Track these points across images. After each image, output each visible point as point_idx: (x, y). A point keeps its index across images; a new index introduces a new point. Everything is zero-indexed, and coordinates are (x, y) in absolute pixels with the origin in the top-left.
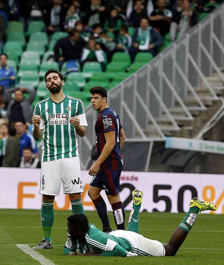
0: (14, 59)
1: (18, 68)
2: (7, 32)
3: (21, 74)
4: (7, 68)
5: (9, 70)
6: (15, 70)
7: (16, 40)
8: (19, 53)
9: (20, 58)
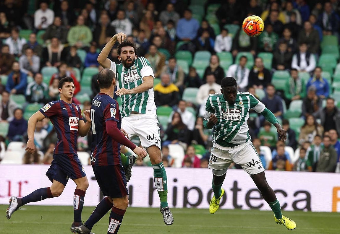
0: (328, 71)
1: (332, 79)
2: (322, 45)
3: (335, 85)
4: (321, 80)
5: (324, 83)
6: (329, 81)
7: (330, 52)
8: (333, 65)
9: (334, 70)
